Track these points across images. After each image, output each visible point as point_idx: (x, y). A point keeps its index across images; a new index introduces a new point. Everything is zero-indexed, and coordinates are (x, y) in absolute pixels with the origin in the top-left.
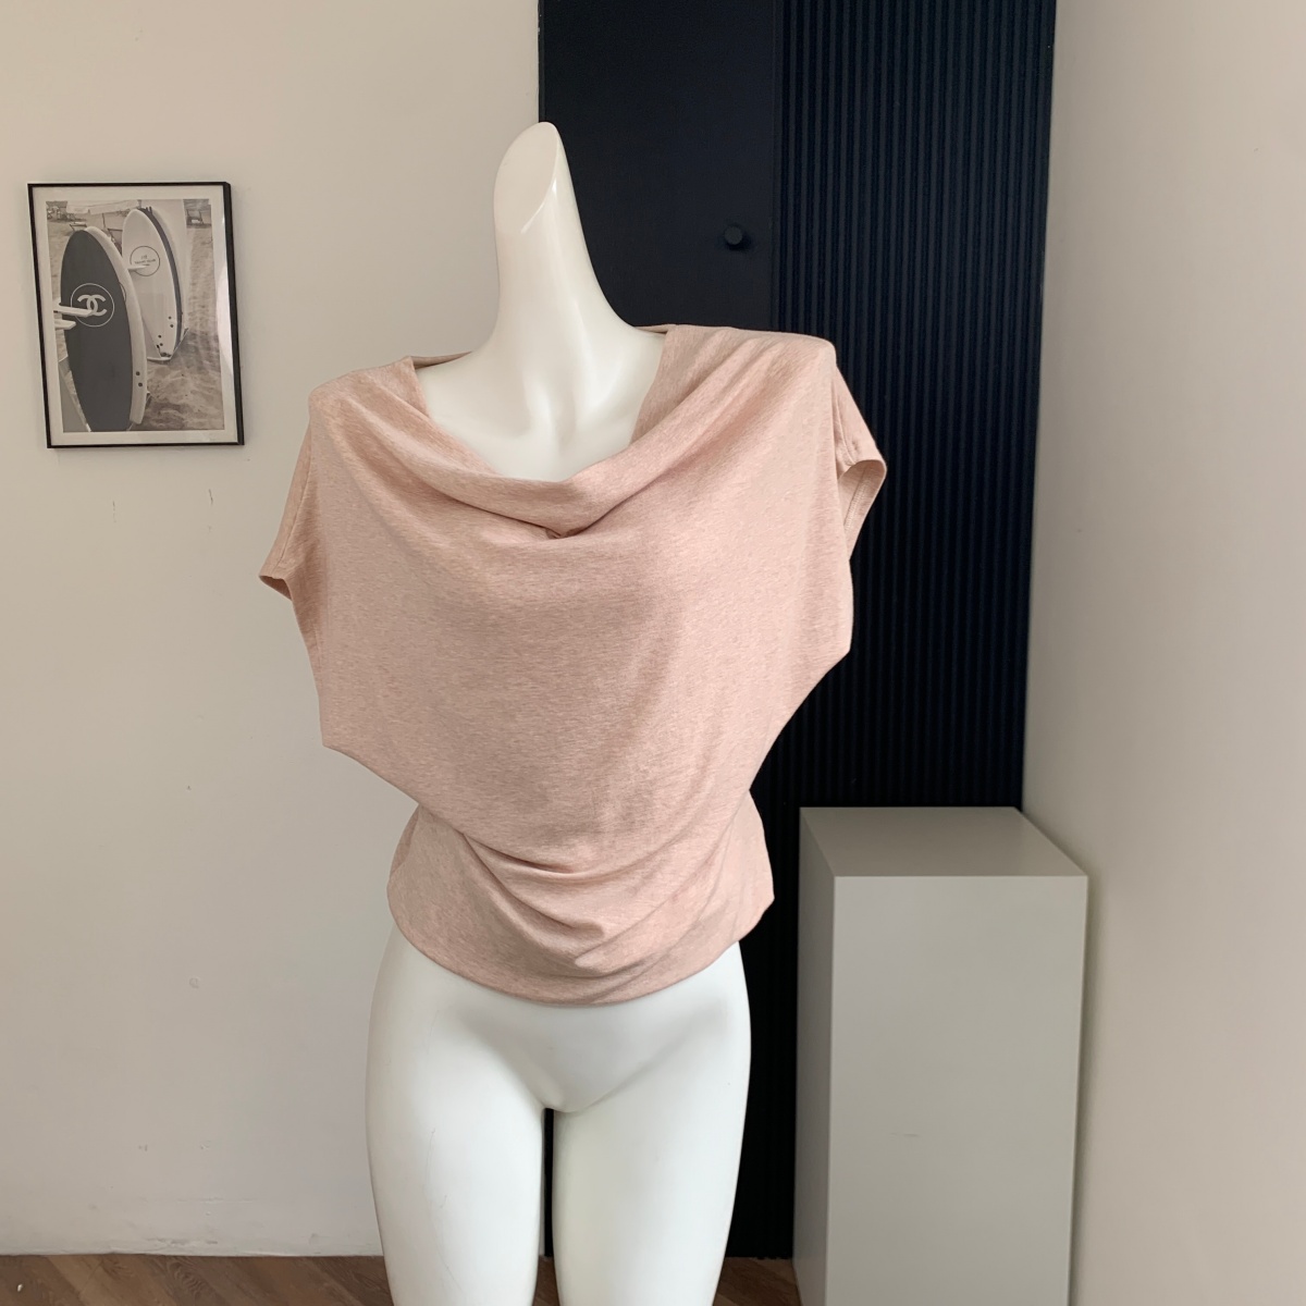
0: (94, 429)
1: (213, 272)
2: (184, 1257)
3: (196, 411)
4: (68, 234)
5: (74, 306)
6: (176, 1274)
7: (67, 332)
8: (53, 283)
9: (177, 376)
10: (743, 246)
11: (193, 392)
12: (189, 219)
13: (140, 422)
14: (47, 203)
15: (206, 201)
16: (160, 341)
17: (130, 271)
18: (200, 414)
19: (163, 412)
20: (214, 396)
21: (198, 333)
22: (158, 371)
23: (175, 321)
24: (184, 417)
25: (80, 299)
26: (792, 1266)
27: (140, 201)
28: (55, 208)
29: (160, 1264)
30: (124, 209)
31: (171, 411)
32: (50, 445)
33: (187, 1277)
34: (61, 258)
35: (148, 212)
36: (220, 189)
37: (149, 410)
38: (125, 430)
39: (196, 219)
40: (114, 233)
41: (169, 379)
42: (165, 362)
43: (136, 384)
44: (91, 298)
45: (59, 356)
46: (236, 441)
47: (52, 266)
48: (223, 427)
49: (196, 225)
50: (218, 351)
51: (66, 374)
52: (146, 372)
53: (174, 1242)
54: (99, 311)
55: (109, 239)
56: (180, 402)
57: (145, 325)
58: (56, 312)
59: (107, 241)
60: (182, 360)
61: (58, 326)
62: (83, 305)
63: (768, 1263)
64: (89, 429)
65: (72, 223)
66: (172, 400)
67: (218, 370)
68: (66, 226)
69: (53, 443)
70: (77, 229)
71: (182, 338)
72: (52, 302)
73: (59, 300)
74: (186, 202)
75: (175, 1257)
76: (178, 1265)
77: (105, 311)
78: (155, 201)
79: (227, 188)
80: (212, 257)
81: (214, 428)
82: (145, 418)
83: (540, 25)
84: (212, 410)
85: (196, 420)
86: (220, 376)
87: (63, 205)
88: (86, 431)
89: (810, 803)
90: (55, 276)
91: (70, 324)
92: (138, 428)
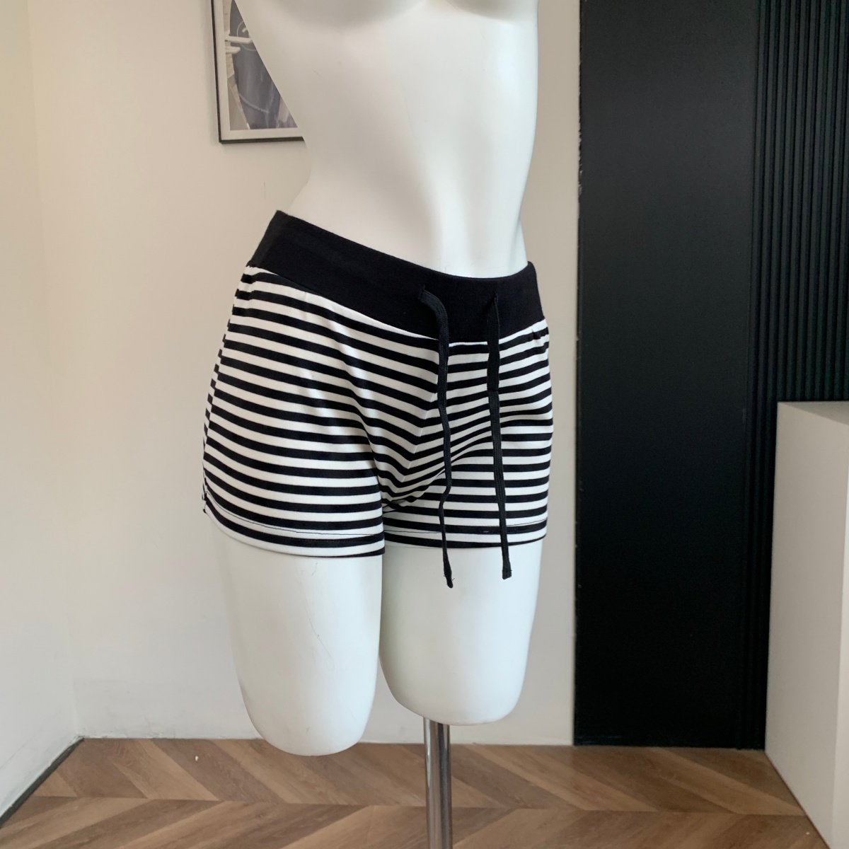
0: (254, 127)
5: (239, 36)
7: (234, 56)
25: (243, 30)
26: (765, 755)
32: (221, 141)
45: (228, 72)
47: (224, 7)
58: (226, 41)
61: (228, 51)
62: (246, 34)
63: (745, 752)
64: (249, 127)
69: (223, 139)
72: (223, 34)
73: (229, 32)
88: (247, 129)
89: (784, 400)
90: (226, 14)
91: (236, 50)
92: (282, 126)
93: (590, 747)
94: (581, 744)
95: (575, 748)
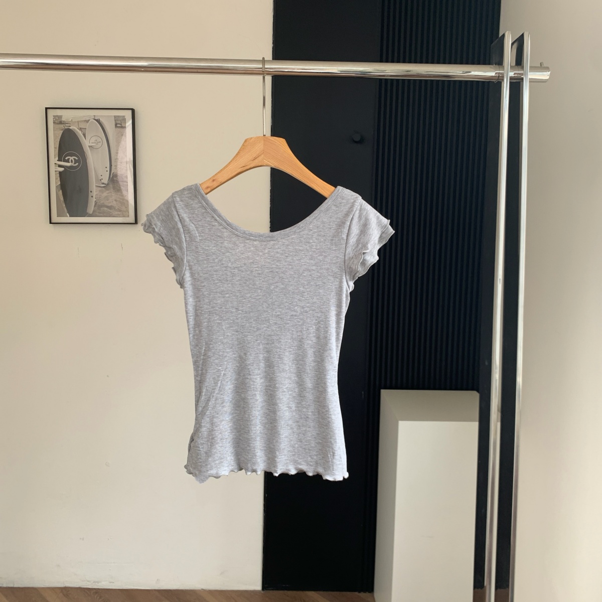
0: (71, 216)
1: (126, 147)
2: (99, 589)
3: (116, 209)
4: (62, 130)
5: (64, 161)
6: (95, 596)
7: (60, 173)
8: (55, 151)
9: (108, 193)
10: (361, 142)
11: (115, 200)
12: (116, 124)
13: (91, 212)
14: (54, 116)
15: (124, 116)
16: (101, 178)
17: (89, 146)
18: (118, 210)
19: (102, 209)
20: (124, 202)
21: (118, 174)
22: (100, 191)
23: (108, 169)
24: (111, 211)
25: (66, 158)
26: (373, 596)
27: (94, 116)
28: (57, 118)
29: (88, 592)
30: (87, 119)
31: (106, 209)
32: (51, 223)
33: (100, 597)
34: (59, 140)
35: (98, 121)
36: (130, 112)
37: (96, 208)
38: (84, 216)
39: (119, 124)
40: (83, 130)
41: (105, 194)
42: (104, 187)
43: (90, 196)
44: (72, 158)
45: (56, 183)
46: (134, 222)
47: (54, 144)
48: (128, 216)
49: (119, 127)
50: (127, 182)
51: (59, 191)
52: (95, 191)
53: (94, 582)
54: (75, 163)
55: (80, 132)
56: (110, 205)
57: (95, 171)
58: (55, 164)
59: (80, 134)
60: (111, 186)
61: (57, 170)
62: (68, 161)
63: (362, 595)
65: (64, 125)
66: (107, 203)
67: (127, 190)
68: (62, 126)
69: (52, 222)
70: (66, 127)
71: (111, 177)
72: (54, 159)
73: (57, 159)
74: (115, 117)
75: (94, 589)
76: (96, 593)
77: (77, 164)
78: (102, 116)
79: (133, 111)
80: (126, 141)
81: (124, 217)
82: (93, 211)
83: (273, 43)
84: (123, 208)
85: (117, 213)
86: (127, 194)
87: (60, 117)
88: (67, 217)
89: (385, 388)
90: (56, 148)
91: (62, 169)
92: (90, 216)
93: (271, 592)
94: (266, 590)
95: (262, 592)
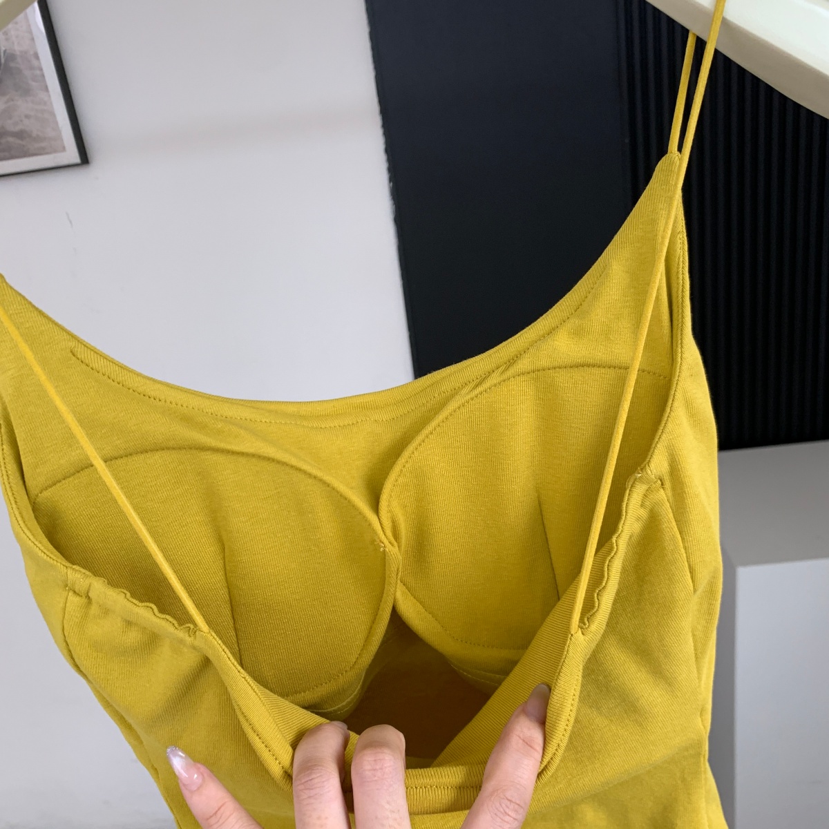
3: (34, 134)
9: (6, 103)
11: (27, 117)
18: (38, 139)
19: (3, 141)
21: (18, 53)
24: (24, 143)
31: (11, 139)
41: (1, 106)
46: (77, 160)
48: (64, 149)
50: (41, 69)
56: (17, 129)
66: (10, 126)
67: (46, 89)
81: (55, 151)
84: (49, 132)
85: (37, 145)
86: (49, 96)
